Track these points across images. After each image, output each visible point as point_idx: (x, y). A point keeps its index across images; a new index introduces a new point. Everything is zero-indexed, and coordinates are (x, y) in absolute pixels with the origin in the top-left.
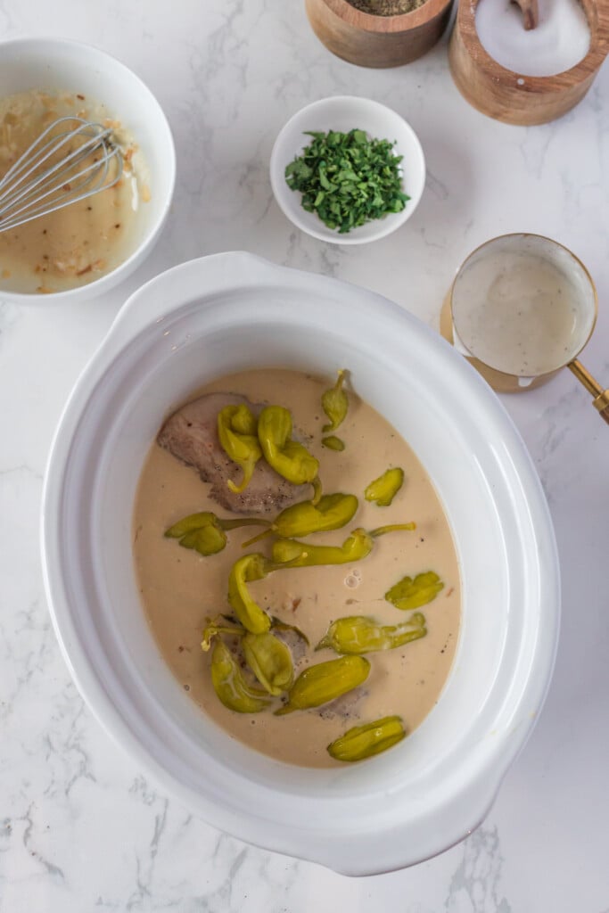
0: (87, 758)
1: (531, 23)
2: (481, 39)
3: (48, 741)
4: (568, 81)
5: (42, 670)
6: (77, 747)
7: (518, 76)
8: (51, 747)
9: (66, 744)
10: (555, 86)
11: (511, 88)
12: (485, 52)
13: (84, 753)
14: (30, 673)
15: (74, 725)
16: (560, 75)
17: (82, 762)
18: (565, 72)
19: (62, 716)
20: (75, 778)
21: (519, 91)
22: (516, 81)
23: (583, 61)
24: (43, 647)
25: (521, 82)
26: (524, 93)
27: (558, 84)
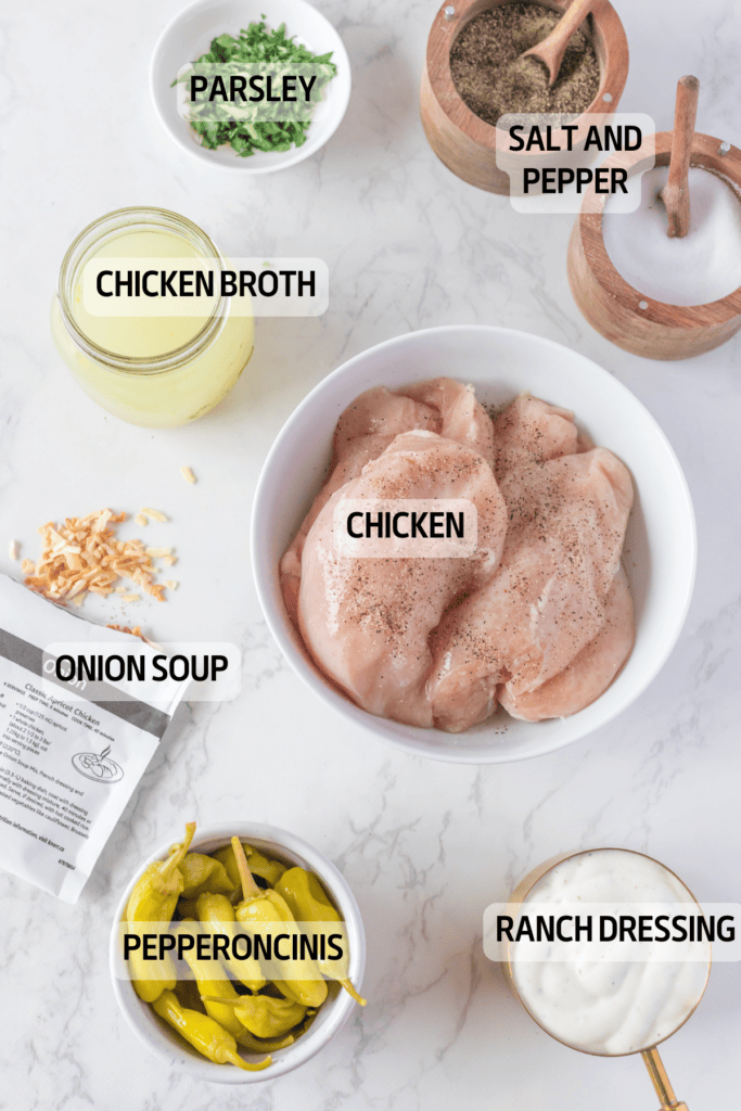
0: (82, 1071)
1: (678, 229)
2: (605, 238)
3: (32, 1047)
4: (705, 318)
5: (26, 953)
6: (69, 1057)
7: (642, 298)
8: (35, 1057)
9: (56, 1053)
10: (687, 321)
11: (629, 311)
12: (607, 256)
13: (78, 1065)
14: (11, 957)
15: (66, 1027)
16: (697, 308)
17: (75, 1077)
18: (704, 306)
19: (52, 1015)
20: (66, 1098)
21: (639, 317)
22: (637, 304)
23: (731, 296)
24: (30, 922)
25: (644, 305)
26: (644, 320)
27: (692, 319)
